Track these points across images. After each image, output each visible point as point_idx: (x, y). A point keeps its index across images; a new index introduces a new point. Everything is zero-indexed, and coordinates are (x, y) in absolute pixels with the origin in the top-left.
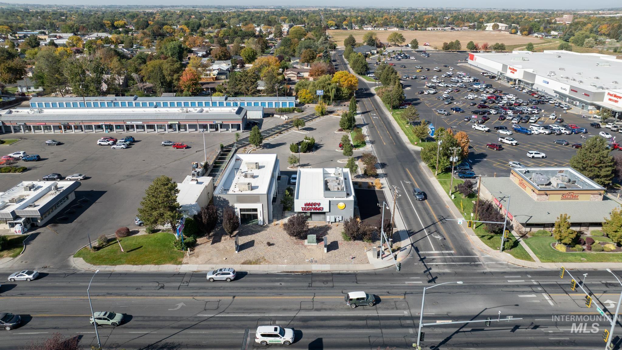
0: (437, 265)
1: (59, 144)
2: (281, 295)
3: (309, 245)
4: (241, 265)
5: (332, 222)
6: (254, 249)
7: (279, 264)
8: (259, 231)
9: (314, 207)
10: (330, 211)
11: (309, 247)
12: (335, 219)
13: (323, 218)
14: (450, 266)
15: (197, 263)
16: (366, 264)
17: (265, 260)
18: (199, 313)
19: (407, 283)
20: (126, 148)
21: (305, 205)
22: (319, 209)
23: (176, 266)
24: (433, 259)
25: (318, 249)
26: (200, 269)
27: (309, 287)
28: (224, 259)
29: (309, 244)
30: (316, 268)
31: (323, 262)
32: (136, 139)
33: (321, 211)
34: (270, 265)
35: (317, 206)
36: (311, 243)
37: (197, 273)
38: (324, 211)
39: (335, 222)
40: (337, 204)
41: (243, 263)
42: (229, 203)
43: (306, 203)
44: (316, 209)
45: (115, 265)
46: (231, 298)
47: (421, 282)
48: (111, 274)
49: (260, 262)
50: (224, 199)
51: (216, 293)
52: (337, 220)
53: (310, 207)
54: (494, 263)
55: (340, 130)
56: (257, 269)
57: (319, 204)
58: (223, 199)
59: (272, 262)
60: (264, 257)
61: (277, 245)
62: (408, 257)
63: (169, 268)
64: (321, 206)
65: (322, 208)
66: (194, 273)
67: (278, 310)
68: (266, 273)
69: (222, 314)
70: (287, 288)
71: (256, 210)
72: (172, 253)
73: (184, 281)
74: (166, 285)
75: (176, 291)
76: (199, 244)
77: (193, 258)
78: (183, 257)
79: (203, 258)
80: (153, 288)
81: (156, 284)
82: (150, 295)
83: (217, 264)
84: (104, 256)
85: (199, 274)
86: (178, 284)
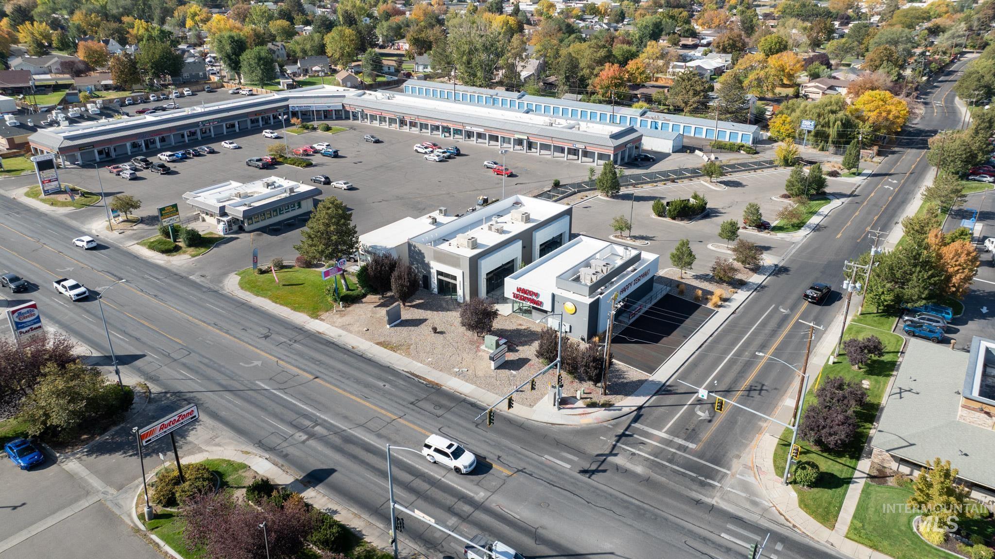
0: (633, 454)
1: (377, 142)
2: (366, 398)
3: (484, 351)
4: (373, 344)
6: (414, 331)
7: (417, 360)
8: (448, 310)
9: (529, 296)
10: (553, 311)
11: (480, 354)
13: (544, 319)
14: (654, 465)
15: (333, 324)
16: (527, 406)
17: (409, 349)
18: (258, 380)
19: (548, 458)
20: (439, 161)
21: (519, 290)
22: (538, 303)
23: (309, 318)
24: (643, 443)
26: (327, 332)
27: (412, 403)
28: (366, 329)
29: (487, 349)
30: (454, 384)
31: (473, 379)
32: (462, 152)
33: (540, 307)
34: (404, 358)
35: (535, 298)
37: (320, 335)
38: (544, 308)
40: (564, 303)
41: (378, 344)
42: (424, 257)
43: (518, 286)
44: (534, 301)
45: (257, 295)
46: (312, 377)
47: (569, 466)
48: (243, 304)
49: (399, 350)
50: (420, 251)
51: (306, 365)
53: (525, 295)
54: (744, 495)
55: (785, 196)
56: (385, 356)
57: (537, 295)
59: (412, 355)
60: (412, 345)
61: (446, 335)
62: (605, 424)
63: (301, 319)
64: (540, 299)
65: (541, 302)
66: (317, 334)
67: (337, 415)
68: (389, 364)
69: (280, 392)
70: (385, 393)
71: (455, 278)
72: (322, 302)
73: (295, 339)
74: (273, 336)
75: (273, 347)
76: (362, 302)
77: (338, 316)
78: (327, 311)
79: (346, 319)
80: (257, 334)
81: (265, 331)
82: (246, 340)
83: (351, 332)
84: (259, 282)
85: (318, 337)
86: (284, 340)
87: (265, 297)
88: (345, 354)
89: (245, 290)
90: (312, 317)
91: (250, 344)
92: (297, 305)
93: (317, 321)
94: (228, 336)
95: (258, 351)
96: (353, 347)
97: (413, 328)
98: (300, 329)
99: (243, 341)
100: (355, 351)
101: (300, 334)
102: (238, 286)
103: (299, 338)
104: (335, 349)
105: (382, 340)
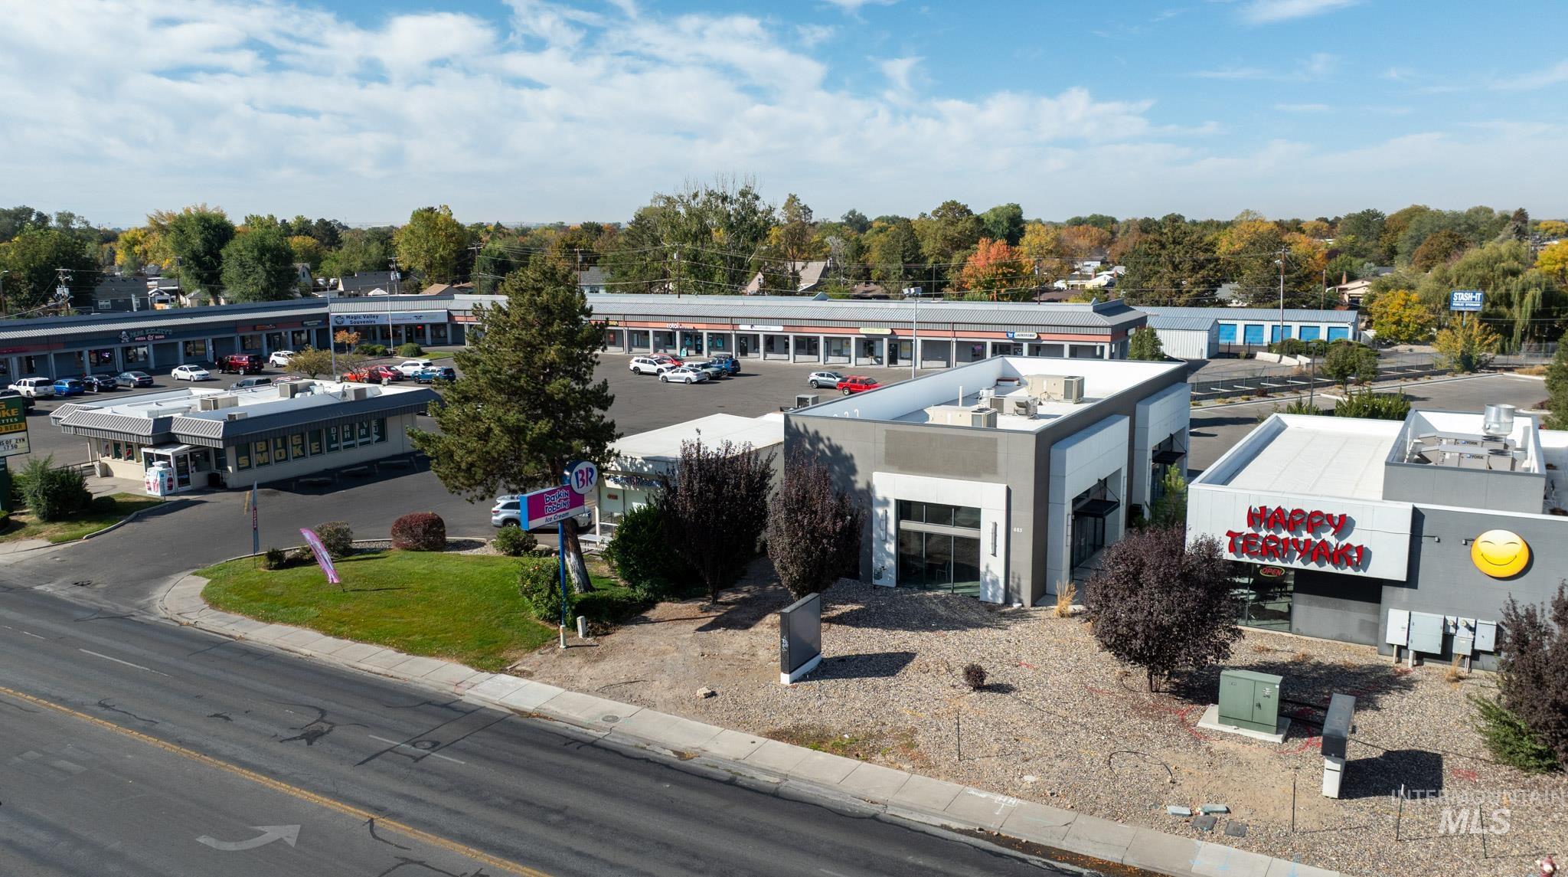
3: (1224, 736)
4: (761, 740)
5: (1421, 657)
6: (888, 688)
7: (979, 783)
8: (966, 625)
9: (1305, 536)
10: (1412, 581)
11: (1217, 746)
12: (1447, 639)
13: (1362, 622)
15: (568, 683)
17: (911, 745)
21: (1253, 518)
22: (1341, 556)
23: (472, 671)
25: (1277, 765)
26: (553, 709)
28: (702, 691)
29: (1230, 729)
31: (1290, 844)
33: (1349, 571)
34: (919, 779)
35: (1328, 536)
36: (1240, 722)
37: (525, 721)
38: (1374, 571)
39: (1446, 654)
40: (1469, 541)
41: (778, 735)
42: (853, 470)
43: (1256, 506)
44: (1320, 552)
48: (218, 644)
49: (874, 750)
50: (836, 450)
52: (1462, 645)
53: (1284, 534)
56: (833, 778)
57: (1343, 525)
58: (830, 447)
59: (945, 766)
60: (914, 731)
61: (1025, 695)
64: (1354, 539)
65: (1360, 549)
66: (517, 718)
71: (971, 517)
72: (507, 623)
73: (433, 736)
74: (337, 732)
75: (346, 770)
76: (647, 621)
77: (577, 661)
78: (534, 648)
79: (613, 668)
80: (274, 729)
81: (306, 719)
82: (227, 749)
83: (651, 705)
84: (275, 585)
85: (525, 727)
86: (388, 742)
87: (296, 623)
88: (660, 778)
89: (227, 609)
90: (482, 668)
91: (244, 765)
92: (418, 638)
93: (503, 677)
94: (153, 740)
95: (283, 787)
96: (680, 755)
97: (881, 681)
98: (446, 706)
99: (216, 754)
100: (695, 763)
101: (448, 721)
102: (200, 603)
103: (446, 732)
104: (609, 764)
105: (786, 723)
